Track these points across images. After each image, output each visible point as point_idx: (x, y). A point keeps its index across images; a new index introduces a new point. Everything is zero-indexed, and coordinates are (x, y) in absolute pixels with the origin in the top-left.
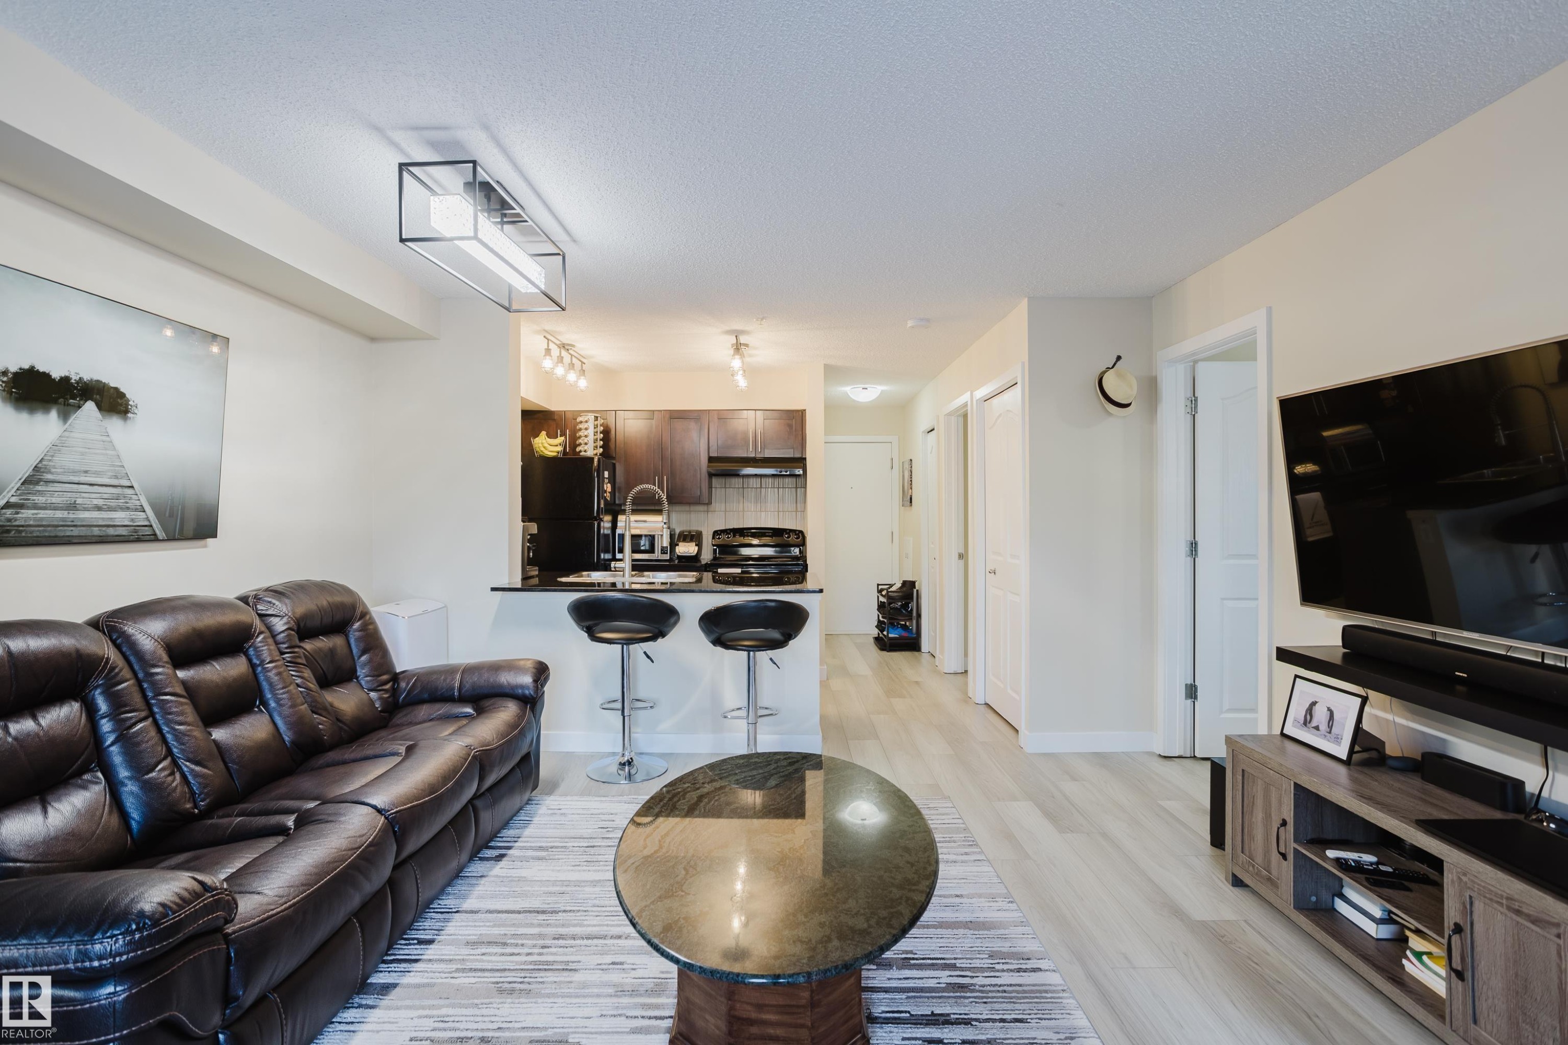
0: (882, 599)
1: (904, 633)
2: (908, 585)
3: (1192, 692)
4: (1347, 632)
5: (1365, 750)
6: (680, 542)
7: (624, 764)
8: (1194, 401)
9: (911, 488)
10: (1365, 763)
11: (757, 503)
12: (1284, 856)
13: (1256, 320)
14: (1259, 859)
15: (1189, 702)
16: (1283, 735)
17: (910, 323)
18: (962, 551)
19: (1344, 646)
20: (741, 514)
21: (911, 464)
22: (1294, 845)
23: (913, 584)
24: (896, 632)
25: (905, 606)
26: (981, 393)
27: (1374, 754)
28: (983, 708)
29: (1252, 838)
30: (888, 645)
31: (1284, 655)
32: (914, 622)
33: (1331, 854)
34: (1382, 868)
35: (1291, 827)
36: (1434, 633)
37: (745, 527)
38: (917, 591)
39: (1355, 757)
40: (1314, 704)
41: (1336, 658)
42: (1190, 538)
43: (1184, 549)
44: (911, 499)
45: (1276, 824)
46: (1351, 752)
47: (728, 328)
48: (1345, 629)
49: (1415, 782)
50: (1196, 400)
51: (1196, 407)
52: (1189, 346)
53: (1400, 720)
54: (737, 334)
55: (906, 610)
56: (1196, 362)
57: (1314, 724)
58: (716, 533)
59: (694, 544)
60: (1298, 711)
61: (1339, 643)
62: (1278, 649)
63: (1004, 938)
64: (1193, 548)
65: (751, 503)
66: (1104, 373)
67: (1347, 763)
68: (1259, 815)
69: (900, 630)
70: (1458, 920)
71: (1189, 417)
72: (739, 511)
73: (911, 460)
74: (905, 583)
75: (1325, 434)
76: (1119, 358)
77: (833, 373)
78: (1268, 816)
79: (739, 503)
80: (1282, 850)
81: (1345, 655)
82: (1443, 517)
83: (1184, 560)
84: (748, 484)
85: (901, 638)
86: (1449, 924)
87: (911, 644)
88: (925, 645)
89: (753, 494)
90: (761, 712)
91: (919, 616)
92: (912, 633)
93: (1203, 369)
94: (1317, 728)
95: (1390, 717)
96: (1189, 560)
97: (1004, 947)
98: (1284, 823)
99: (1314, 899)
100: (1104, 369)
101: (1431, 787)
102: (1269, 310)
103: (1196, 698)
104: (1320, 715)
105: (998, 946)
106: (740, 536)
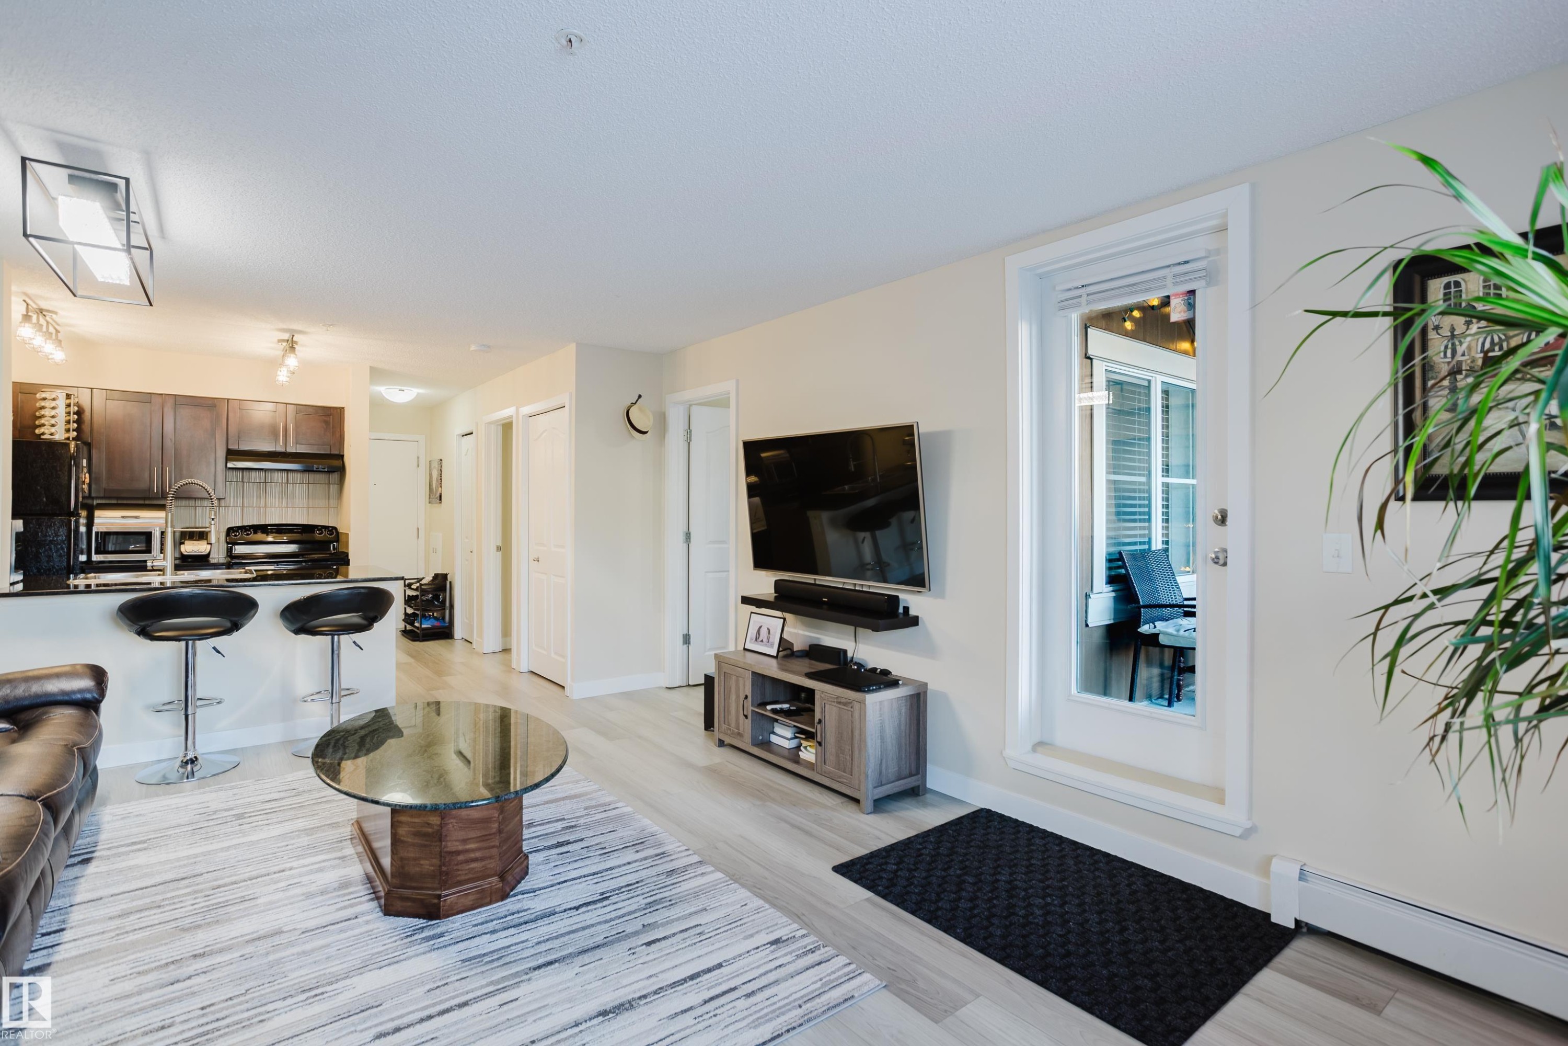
0: (410, 593)
1: (436, 623)
2: (440, 578)
3: (687, 639)
4: (777, 583)
5: (784, 650)
6: (185, 540)
7: (187, 763)
8: (689, 431)
9: (441, 487)
10: (785, 657)
11: (282, 498)
12: (746, 717)
13: (729, 386)
14: (733, 724)
15: (686, 646)
16: (745, 649)
17: (473, 348)
18: (500, 544)
19: (775, 592)
20: (262, 510)
21: (441, 464)
22: (751, 708)
23: (445, 576)
24: (429, 622)
25: (436, 597)
26: (526, 410)
27: (788, 652)
28: (527, 674)
29: (729, 712)
30: (421, 636)
31: (746, 600)
32: (447, 612)
33: (769, 707)
34: (792, 708)
35: (750, 698)
36: (815, 579)
37: (267, 523)
38: (450, 582)
39: (781, 654)
40: (760, 627)
41: (772, 599)
42: (686, 529)
43: (682, 537)
44: (440, 496)
45: (742, 697)
46: (778, 651)
47: (285, 327)
48: (776, 582)
49: (806, 661)
50: (690, 432)
51: (690, 437)
52: (688, 395)
53: (801, 632)
54: (293, 333)
55: (438, 601)
56: (690, 405)
57: (760, 639)
58: (230, 531)
59: (205, 542)
60: (752, 632)
61: (773, 591)
62: (743, 597)
63: (592, 799)
64: (688, 536)
65: (275, 498)
66: (630, 407)
67: (776, 657)
68: (733, 697)
69: (432, 620)
70: (820, 717)
71: (686, 444)
72: (260, 507)
73: (441, 460)
74: (436, 576)
75: (763, 455)
76: (640, 396)
77: (377, 374)
78: (738, 697)
79: (260, 497)
80: (745, 713)
81: (776, 597)
82: (825, 516)
83: (682, 546)
84: (271, 479)
85: (433, 628)
86: (816, 720)
87: (444, 633)
88: (458, 632)
89: (277, 489)
90: (343, 693)
91: (452, 606)
92: (445, 623)
93: (695, 410)
94: (762, 641)
95: (796, 631)
96: (685, 546)
97: (593, 803)
98: (746, 697)
99: (761, 738)
100: (629, 404)
101: (813, 662)
102: (738, 381)
103: (689, 643)
104: (764, 632)
105: (588, 804)
106: (263, 533)
